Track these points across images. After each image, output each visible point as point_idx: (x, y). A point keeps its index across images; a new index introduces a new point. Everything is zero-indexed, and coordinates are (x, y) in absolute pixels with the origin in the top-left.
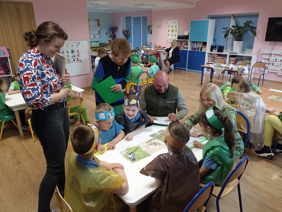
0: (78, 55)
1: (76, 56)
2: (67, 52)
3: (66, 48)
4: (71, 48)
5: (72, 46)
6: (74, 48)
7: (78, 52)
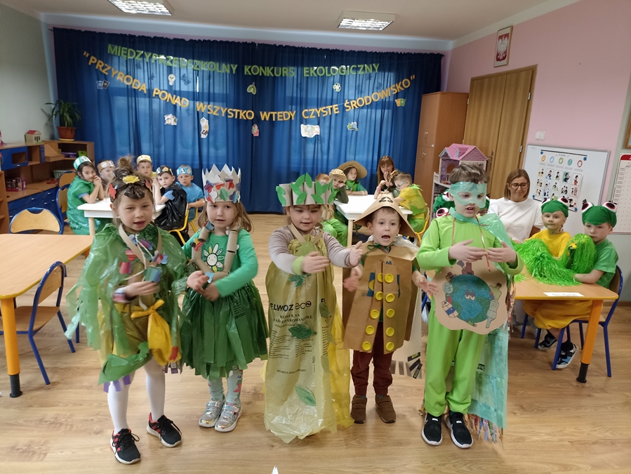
0: (575, 192)
1: (570, 191)
2: (557, 177)
3: (557, 166)
4: (566, 168)
5: (570, 162)
6: (571, 169)
7: (576, 182)
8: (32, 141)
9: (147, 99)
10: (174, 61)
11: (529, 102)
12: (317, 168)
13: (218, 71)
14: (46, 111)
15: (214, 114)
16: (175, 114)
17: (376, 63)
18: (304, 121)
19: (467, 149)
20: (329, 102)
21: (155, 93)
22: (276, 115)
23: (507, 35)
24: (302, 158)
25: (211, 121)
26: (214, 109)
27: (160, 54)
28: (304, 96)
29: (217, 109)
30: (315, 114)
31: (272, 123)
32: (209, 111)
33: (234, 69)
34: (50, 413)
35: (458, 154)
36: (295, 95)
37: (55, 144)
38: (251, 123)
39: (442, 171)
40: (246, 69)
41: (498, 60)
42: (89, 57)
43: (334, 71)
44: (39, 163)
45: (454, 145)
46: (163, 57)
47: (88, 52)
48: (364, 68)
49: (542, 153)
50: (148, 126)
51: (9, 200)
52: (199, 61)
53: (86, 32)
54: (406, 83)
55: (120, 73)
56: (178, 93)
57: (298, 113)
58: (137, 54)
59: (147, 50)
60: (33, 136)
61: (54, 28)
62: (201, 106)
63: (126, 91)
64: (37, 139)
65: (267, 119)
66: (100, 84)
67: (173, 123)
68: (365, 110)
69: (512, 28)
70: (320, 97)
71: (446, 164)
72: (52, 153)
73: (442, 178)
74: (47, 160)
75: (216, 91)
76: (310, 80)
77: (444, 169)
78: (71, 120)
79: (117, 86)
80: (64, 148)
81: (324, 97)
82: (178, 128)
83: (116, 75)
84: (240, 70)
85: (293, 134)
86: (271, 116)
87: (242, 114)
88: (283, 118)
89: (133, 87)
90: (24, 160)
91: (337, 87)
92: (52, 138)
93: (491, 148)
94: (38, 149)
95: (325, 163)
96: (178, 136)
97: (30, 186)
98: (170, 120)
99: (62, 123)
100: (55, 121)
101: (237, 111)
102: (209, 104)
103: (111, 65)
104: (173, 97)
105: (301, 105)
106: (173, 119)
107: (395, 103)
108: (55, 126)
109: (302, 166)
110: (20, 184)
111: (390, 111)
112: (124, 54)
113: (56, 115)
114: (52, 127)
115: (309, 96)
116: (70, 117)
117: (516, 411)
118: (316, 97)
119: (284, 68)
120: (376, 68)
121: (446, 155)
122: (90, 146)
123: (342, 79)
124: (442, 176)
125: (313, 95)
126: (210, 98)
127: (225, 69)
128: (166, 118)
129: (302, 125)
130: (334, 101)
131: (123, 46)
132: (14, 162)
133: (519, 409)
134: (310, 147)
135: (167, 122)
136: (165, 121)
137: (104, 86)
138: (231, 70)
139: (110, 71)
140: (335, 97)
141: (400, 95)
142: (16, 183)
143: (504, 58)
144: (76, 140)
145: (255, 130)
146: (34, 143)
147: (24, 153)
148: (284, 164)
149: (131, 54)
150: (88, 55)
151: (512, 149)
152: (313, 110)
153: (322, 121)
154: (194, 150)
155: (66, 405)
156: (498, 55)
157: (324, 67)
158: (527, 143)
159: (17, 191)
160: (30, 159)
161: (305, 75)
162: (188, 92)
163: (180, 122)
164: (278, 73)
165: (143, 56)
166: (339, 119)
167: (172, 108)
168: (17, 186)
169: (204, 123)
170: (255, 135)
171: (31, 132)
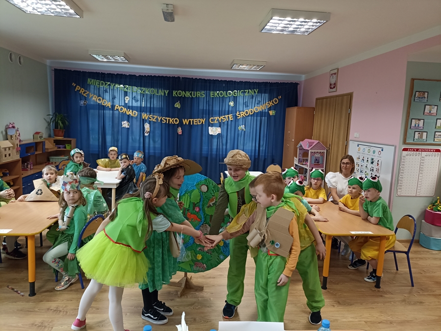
0: (378, 170)
1: (375, 170)
2: (367, 161)
3: (367, 154)
4: (372, 155)
5: (374, 152)
6: (375, 156)
7: (378, 164)
8: (38, 139)
9: (111, 112)
10: (129, 88)
11: (349, 115)
12: (219, 154)
13: (156, 94)
14: (47, 119)
15: (154, 120)
16: (128, 121)
17: (256, 89)
18: (211, 125)
19: (314, 142)
20: (227, 112)
21: (116, 108)
22: (193, 121)
23: (335, 74)
24: (210, 148)
25: (152, 125)
26: (153, 118)
27: (120, 84)
28: (211, 109)
29: (156, 118)
30: (218, 120)
31: (190, 126)
32: (150, 119)
33: (167, 93)
34: (53, 305)
35: (308, 145)
36: (205, 108)
37: (52, 140)
38: (176, 126)
40: (174, 93)
41: (331, 88)
42: (76, 86)
43: (230, 93)
44: (41, 152)
45: (306, 140)
46: (122, 86)
47: (75, 83)
48: (249, 92)
49: (358, 146)
50: (111, 129)
51: (23, 176)
52: (144, 88)
53: (75, 71)
54: (276, 101)
55: (95, 96)
56: (131, 108)
57: (207, 119)
58: (106, 84)
59: (112, 82)
60: (39, 135)
61: (55, 69)
62: (145, 116)
63: (98, 106)
64: (41, 137)
65: (187, 124)
66: (82, 102)
67: (127, 127)
68: (250, 118)
69: (338, 69)
70: (221, 109)
71: (302, 152)
72: (50, 146)
73: (299, 161)
74: (46, 151)
75: (155, 106)
76: (214, 100)
77: (300, 155)
78: (62, 125)
79: (92, 103)
80: (57, 142)
81: (224, 109)
82: (130, 129)
83: (92, 97)
84: (170, 93)
85: (204, 133)
86: (190, 121)
87: (171, 121)
88: (197, 123)
89: (103, 104)
90: (32, 150)
91: (232, 104)
92: (50, 136)
93: (329, 142)
94: (41, 144)
95: (224, 150)
96: (130, 134)
97: (35, 167)
98: (125, 124)
99: (56, 127)
100: (52, 125)
101: (168, 118)
102: (150, 114)
103: (89, 91)
104: (127, 110)
105: (209, 114)
106: (127, 124)
107: (269, 113)
108: (51, 128)
109: (210, 153)
110: (29, 166)
111: (266, 118)
112: (98, 84)
113: (53, 122)
114: (50, 129)
115: (214, 109)
116: (62, 123)
117: (335, 305)
118: (218, 109)
119: (198, 92)
120: (256, 92)
121: (301, 146)
122: (73, 141)
123: (235, 99)
124: (299, 159)
125: (216, 108)
126: (151, 111)
127: (161, 93)
128: (123, 123)
129: (209, 127)
130: (230, 112)
131: (97, 79)
132: (27, 152)
133: (336, 304)
134: (215, 141)
135: (123, 126)
136: (122, 125)
137: (84, 104)
138: (165, 93)
139: (88, 95)
140: (230, 109)
141: (272, 108)
142: (27, 165)
143: (334, 87)
144: (65, 137)
145: (180, 130)
146: (39, 140)
147: (33, 146)
148: (198, 152)
149: (102, 84)
150: (75, 85)
151: (341, 143)
152: (217, 118)
153: (222, 124)
154: (140, 143)
155: (63, 301)
156: (331, 85)
157: (223, 91)
158: (350, 139)
159: (27, 170)
160: (36, 150)
161: (211, 96)
162: (137, 107)
163: (131, 126)
164: (194, 95)
165: (109, 85)
166: (233, 123)
167: (126, 117)
168: (27, 167)
169: (147, 126)
170: (179, 134)
171: (37, 133)
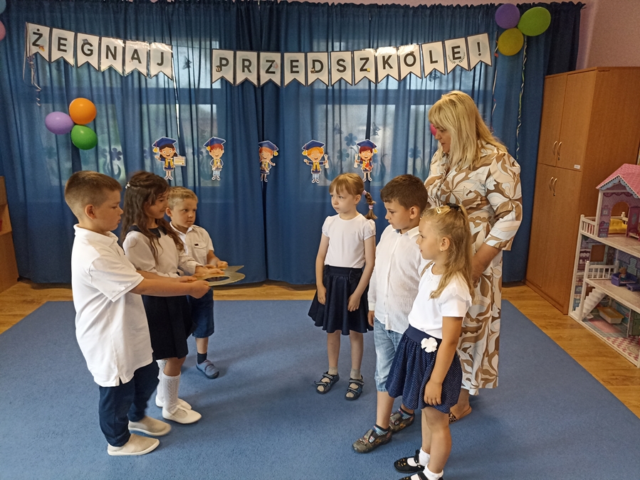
39: (602, 215)
71: (611, 202)
77: (605, 212)
124: (601, 224)
